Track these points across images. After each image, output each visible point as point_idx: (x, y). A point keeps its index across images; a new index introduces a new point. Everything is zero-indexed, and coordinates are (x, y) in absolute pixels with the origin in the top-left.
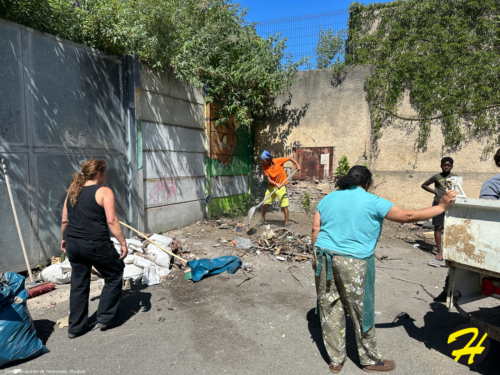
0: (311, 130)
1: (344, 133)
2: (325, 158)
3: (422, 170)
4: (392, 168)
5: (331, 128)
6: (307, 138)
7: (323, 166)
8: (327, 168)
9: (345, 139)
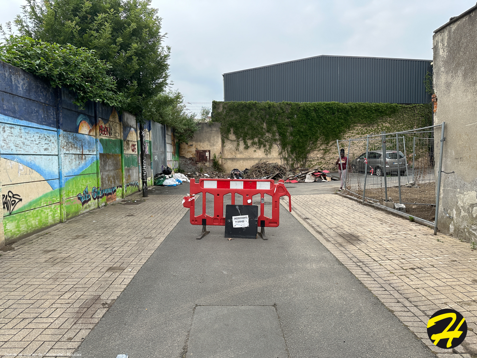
0: (202, 144)
1: (214, 145)
2: (207, 154)
3: (238, 157)
4: (229, 157)
5: (209, 143)
6: (201, 147)
7: (207, 157)
8: (208, 157)
9: (214, 147)
